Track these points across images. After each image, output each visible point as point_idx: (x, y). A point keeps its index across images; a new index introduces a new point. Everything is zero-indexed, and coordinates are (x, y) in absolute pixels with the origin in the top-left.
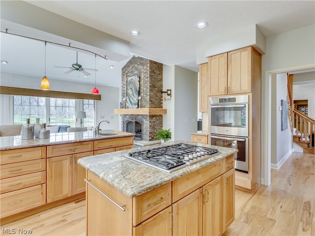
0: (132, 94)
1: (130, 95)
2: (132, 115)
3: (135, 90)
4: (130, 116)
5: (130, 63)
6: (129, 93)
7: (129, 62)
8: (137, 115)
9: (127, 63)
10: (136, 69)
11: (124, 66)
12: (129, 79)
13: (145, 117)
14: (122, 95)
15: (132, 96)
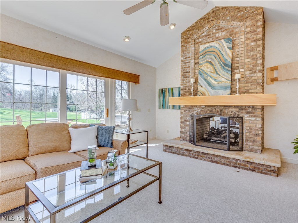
0: (213, 71)
1: (206, 74)
2: (209, 106)
3: (220, 63)
4: (202, 108)
5: (204, 21)
6: (203, 70)
7: (201, 19)
8: (225, 106)
9: (197, 22)
10: (222, 29)
11: (189, 28)
12: (202, 48)
13: (248, 111)
14: (182, 75)
15: (215, 75)
